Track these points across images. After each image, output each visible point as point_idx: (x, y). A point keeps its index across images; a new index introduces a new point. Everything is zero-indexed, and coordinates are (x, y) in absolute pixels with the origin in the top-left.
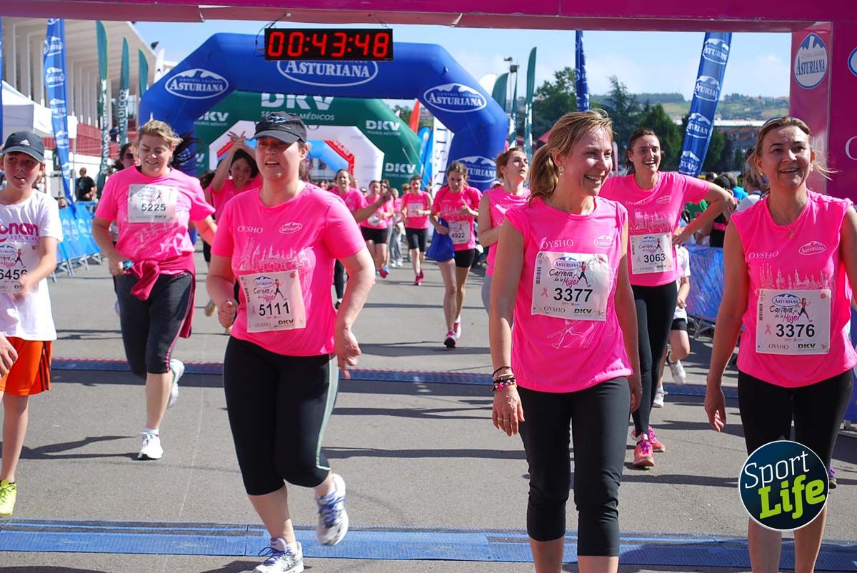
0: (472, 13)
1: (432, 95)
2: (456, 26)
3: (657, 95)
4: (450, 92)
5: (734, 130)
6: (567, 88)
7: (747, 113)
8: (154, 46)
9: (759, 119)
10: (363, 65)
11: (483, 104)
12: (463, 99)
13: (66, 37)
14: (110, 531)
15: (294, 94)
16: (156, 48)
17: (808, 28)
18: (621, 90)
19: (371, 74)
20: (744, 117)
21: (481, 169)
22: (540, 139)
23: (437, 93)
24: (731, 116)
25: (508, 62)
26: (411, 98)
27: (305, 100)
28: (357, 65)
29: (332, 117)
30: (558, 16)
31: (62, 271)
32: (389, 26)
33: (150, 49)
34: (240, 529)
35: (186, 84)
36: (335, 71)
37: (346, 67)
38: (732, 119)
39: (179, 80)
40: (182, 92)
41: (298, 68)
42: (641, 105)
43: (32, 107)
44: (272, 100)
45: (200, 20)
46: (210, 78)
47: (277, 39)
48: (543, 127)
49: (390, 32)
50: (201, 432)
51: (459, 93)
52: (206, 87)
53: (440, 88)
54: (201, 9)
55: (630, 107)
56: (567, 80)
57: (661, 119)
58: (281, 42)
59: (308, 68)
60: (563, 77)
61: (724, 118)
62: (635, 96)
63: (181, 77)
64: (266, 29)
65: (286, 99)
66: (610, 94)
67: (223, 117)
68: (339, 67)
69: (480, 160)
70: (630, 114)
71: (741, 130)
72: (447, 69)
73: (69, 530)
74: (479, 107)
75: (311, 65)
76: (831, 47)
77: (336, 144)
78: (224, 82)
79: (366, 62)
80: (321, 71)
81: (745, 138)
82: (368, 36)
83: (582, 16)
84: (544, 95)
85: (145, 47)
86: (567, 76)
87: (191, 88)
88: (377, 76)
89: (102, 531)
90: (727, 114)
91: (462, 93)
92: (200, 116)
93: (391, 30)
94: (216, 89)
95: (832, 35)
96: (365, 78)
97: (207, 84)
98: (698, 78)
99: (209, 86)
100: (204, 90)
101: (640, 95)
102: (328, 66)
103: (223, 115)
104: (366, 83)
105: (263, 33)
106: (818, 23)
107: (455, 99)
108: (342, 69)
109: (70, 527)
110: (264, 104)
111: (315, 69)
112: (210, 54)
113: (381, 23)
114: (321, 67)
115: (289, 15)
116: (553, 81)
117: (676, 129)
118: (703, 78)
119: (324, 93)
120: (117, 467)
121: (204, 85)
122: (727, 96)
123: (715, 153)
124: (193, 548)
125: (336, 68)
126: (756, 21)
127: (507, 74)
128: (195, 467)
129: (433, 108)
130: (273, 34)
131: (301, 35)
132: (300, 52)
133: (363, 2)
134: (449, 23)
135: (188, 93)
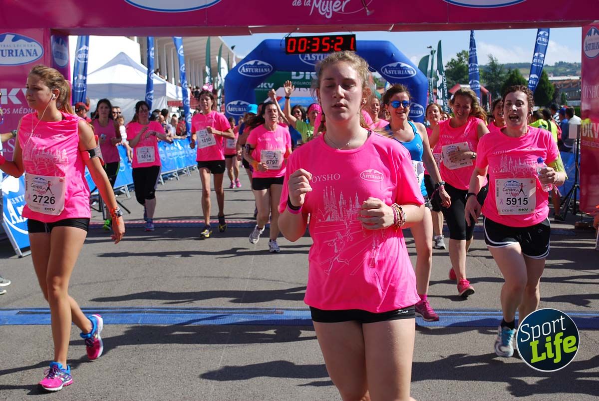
0: (399, 24)
1: (386, 69)
2: (391, 31)
3: (516, 64)
5: (560, 82)
6: (464, 62)
7: (568, 72)
8: (233, 48)
9: (575, 75)
11: (414, 72)
12: (403, 71)
14: (204, 313)
15: (309, 71)
16: (235, 48)
17: (591, 24)
18: (495, 62)
20: (566, 74)
21: (414, 109)
23: (388, 68)
24: (558, 74)
25: (430, 49)
27: (316, 74)
30: (447, 23)
31: (184, 173)
32: (354, 33)
33: (231, 49)
34: (271, 311)
35: (250, 69)
38: (559, 76)
39: (246, 66)
40: (248, 73)
41: (311, 57)
42: (506, 70)
43: (165, 85)
44: (298, 75)
45: (250, 34)
46: (262, 65)
47: (292, 42)
48: (451, 85)
49: (354, 36)
50: (254, 259)
51: (401, 68)
52: (261, 70)
53: (390, 65)
54: (250, 28)
55: (500, 71)
56: (463, 58)
57: (517, 77)
58: (295, 44)
59: (316, 57)
60: (462, 56)
61: (555, 76)
62: (503, 65)
63: (246, 65)
64: (286, 38)
65: (305, 74)
66: (489, 65)
67: (271, 85)
70: (500, 75)
71: (565, 82)
72: (394, 55)
73: (181, 313)
74: (412, 75)
78: (270, 68)
80: (323, 58)
81: (567, 86)
82: (342, 39)
83: (460, 22)
84: (451, 66)
85: (227, 48)
86: (464, 55)
87: (252, 71)
89: (198, 312)
91: (403, 67)
92: (258, 86)
93: (355, 35)
94: (266, 71)
98: (534, 54)
99: (262, 69)
100: (260, 71)
101: (506, 65)
103: (271, 84)
105: (284, 39)
106: (596, 21)
107: (399, 71)
109: (181, 311)
110: (293, 78)
112: (262, 51)
113: (349, 31)
115: (298, 29)
116: (456, 58)
118: (536, 54)
120: (208, 279)
121: (260, 69)
122: (556, 63)
123: (549, 95)
126: (560, 21)
127: (429, 56)
128: (250, 278)
129: (386, 76)
130: (290, 40)
131: (305, 39)
132: (305, 49)
133: (338, 20)
134: (386, 29)
135: (251, 73)
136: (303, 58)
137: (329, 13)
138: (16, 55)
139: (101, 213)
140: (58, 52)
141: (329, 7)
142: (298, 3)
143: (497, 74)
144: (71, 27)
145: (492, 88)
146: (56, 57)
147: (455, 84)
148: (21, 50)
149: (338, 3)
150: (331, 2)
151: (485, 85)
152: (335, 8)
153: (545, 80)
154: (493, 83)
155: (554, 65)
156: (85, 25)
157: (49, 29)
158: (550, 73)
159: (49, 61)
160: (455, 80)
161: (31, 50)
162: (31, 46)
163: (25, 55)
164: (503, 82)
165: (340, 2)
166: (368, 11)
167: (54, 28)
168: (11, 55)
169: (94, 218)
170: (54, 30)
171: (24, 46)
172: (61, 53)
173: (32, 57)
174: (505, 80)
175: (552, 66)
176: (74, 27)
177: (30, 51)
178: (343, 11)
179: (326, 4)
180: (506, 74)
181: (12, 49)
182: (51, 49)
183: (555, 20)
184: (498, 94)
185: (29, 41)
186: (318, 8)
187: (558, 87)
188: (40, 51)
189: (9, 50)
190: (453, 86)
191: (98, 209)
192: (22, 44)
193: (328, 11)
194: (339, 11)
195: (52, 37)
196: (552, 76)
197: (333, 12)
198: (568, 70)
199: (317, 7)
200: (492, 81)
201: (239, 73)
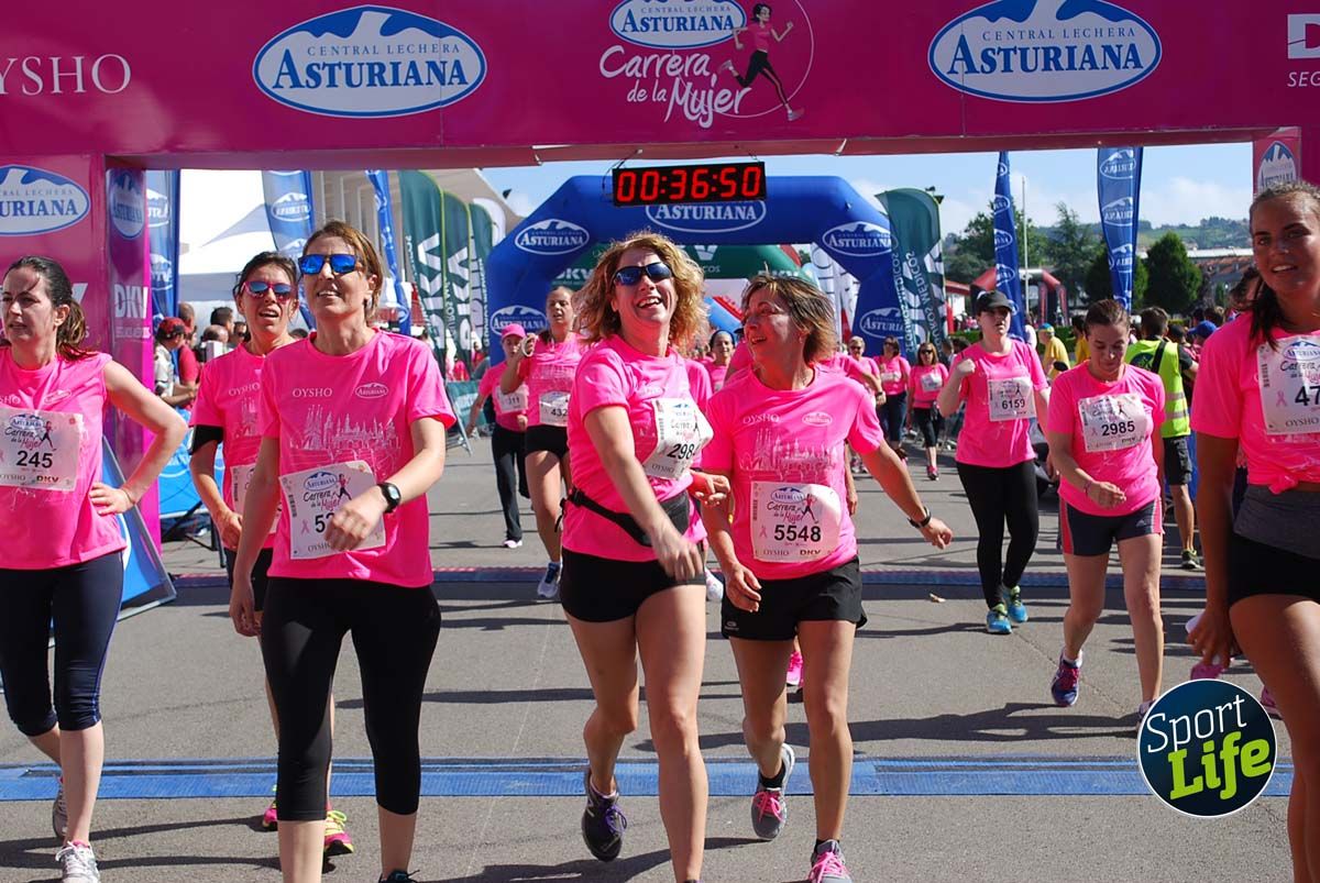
0: (858, 139)
1: (833, 237)
2: (841, 154)
4: (856, 232)
5: (1212, 262)
7: (1229, 240)
8: (506, 194)
9: (1244, 247)
10: (748, 206)
12: (869, 241)
13: (391, 192)
17: (1272, 135)
18: (1071, 219)
19: (758, 216)
20: (1225, 245)
22: (974, 283)
23: (838, 235)
26: (809, 242)
28: (741, 205)
29: (717, 269)
30: (962, 136)
32: (760, 159)
33: (502, 198)
35: (540, 238)
36: (715, 214)
37: (728, 209)
38: (1210, 248)
39: (531, 234)
40: (536, 247)
41: (671, 213)
42: (1097, 236)
45: (535, 163)
46: (567, 229)
47: (627, 180)
48: (978, 269)
49: (761, 165)
51: (865, 233)
52: (563, 241)
53: (842, 228)
54: (536, 150)
55: (1082, 239)
58: (633, 183)
59: (682, 212)
62: (1088, 225)
63: (532, 230)
64: (614, 170)
66: (1059, 225)
67: (587, 274)
68: (719, 208)
69: (893, 312)
70: (1083, 248)
71: (1223, 261)
72: (849, 205)
75: (686, 209)
76: (1299, 158)
77: (725, 300)
78: (584, 236)
79: (751, 202)
80: (698, 215)
81: (1226, 271)
83: (990, 134)
84: (978, 230)
85: (495, 196)
87: (545, 242)
88: (764, 219)
90: (1205, 242)
91: (869, 233)
92: (559, 273)
93: (763, 163)
94: (575, 242)
95: (1300, 141)
96: (751, 221)
97: (564, 237)
99: (567, 239)
100: (561, 243)
102: (707, 208)
103: (588, 270)
104: (750, 228)
105: (611, 174)
106: (1281, 129)
107: (861, 240)
108: (723, 211)
111: (690, 212)
112: (566, 201)
113: (750, 155)
114: (698, 210)
115: (640, 151)
116: (988, 213)
117: (1140, 264)
119: (706, 240)
121: (561, 239)
122: (1204, 220)
123: (1190, 289)
124: (539, 787)
125: (716, 210)
126: (1205, 130)
129: (834, 252)
130: (622, 176)
131: (656, 175)
132: (655, 195)
133: (726, 131)
134: (831, 151)
135: (543, 248)
136: (654, 216)
137: (707, 116)
138: (31, 214)
139: (217, 553)
140: (122, 206)
141: (706, 102)
142: (639, 95)
143: (1076, 244)
144: (149, 152)
145: (1066, 275)
146: (117, 216)
147: (986, 267)
148: (42, 203)
149: (726, 95)
150: (711, 92)
151: (1052, 268)
152: (720, 106)
153: (1180, 257)
154: (1069, 265)
155: (1198, 224)
156: (180, 146)
157: (103, 155)
158: (1191, 242)
159: (102, 226)
160: (986, 260)
161: (62, 201)
162: (64, 192)
163: (50, 211)
164: (1088, 262)
165: (730, 94)
166: (790, 112)
167: (113, 154)
168: (19, 212)
169: (201, 565)
170: (114, 157)
171: (49, 192)
172: (128, 208)
173: (64, 217)
174: (1094, 258)
175: (1196, 228)
176: (155, 151)
177: (60, 203)
178: (736, 112)
179: (699, 97)
180: (1095, 246)
181: (22, 200)
182: (105, 199)
183: (1196, 127)
184: (1079, 288)
185: (59, 182)
186: (683, 106)
187: (1209, 273)
188: (82, 204)
189: (15, 203)
190: (983, 272)
191: (209, 544)
192: (43, 189)
193: (705, 113)
194: (727, 112)
195: (108, 173)
196: (1195, 249)
197: (714, 113)
198: (1228, 237)
199: (680, 103)
200: (1066, 261)
201: (517, 248)
